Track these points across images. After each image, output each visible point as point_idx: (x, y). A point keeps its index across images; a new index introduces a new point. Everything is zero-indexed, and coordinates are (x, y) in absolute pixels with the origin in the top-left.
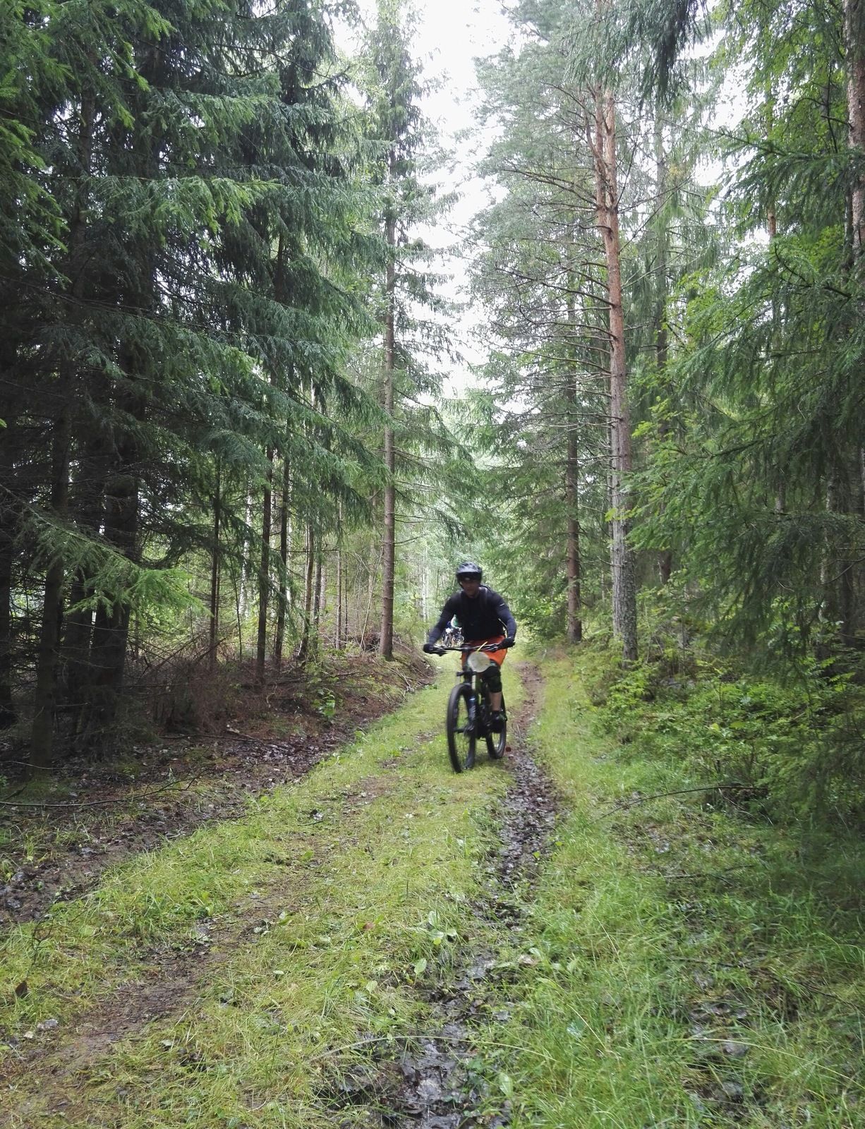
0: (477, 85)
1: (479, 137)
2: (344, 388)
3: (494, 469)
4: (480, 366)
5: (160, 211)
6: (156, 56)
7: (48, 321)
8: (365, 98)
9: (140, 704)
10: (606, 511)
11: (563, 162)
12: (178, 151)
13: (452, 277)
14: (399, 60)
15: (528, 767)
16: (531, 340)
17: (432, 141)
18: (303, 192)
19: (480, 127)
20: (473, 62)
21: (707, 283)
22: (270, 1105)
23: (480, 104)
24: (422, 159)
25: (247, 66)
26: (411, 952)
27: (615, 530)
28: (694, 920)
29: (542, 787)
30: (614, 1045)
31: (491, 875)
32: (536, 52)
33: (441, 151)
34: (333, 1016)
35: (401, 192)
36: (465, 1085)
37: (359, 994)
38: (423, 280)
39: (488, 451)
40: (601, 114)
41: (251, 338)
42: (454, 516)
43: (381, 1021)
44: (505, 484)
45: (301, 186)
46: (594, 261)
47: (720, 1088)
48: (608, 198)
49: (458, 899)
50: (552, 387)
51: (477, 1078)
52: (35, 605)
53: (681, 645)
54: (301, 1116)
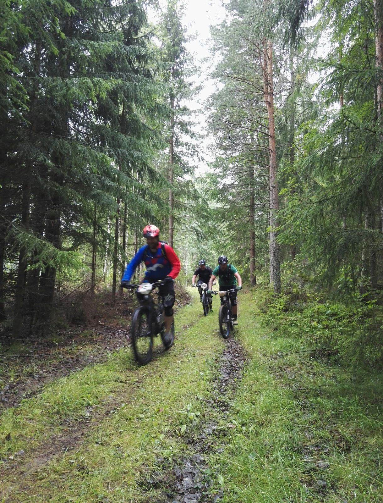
0: (211, 38)
1: (212, 61)
2: (151, 172)
3: (217, 209)
4: (212, 163)
5: (70, 93)
6: (69, 23)
7: (20, 141)
8: (161, 43)
9: (61, 312)
10: (267, 227)
11: (249, 72)
12: (78, 66)
13: (199, 123)
14: (176, 26)
15: (232, 340)
16: (234, 151)
17: (191, 63)
18: (133, 85)
19: (212, 56)
20: (209, 28)
21: (312, 127)
22: (118, 489)
23: (212, 46)
24: (186, 70)
25: (109, 28)
26: (180, 422)
27: (271, 236)
28: (305, 408)
29: (238, 350)
30: (269, 463)
31: (215, 388)
32: (237, 23)
33: (195, 67)
34: (145, 449)
35: (177, 85)
36: (203, 480)
37: (156, 440)
38: (187, 125)
39: (215, 201)
40: (266, 51)
41: (110, 149)
42: (200, 229)
43: (166, 452)
44: (223, 215)
45: (133, 82)
46: (262, 116)
47: (316, 482)
48: (269, 89)
49: (200, 398)
50: (243, 172)
51: (208, 477)
52: (14, 267)
53: (300, 287)
54: (131, 494)
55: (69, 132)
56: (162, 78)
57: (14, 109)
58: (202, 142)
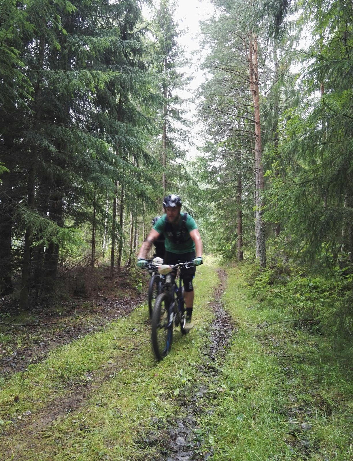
0: (200, 32)
1: (201, 53)
2: (146, 156)
3: (207, 190)
4: (202, 147)
5: (71, 84)
6: (70, 21)
7: (26, 129)
8: (155, 37)
9: (64, 285)
10: (253, 207)
11: (236, 63)
12: (78, 60)
13: (190, 111)
14: (169, 22)
15: (221, 311)
16: (222, 137)
17: (182, 55)
18: (129, 76)
19: (202, 49)
20: (199, 23)
21: (295, 113)
22: (117, 446)
23: (202, 40)
24: (178, 62)
25: (107, 25)
26: (173, 386)
27: (257, 215)
28: (289, 374)
29: (227, 319)
30: (256, 424)
31: (205, 355)
32: (225, 19)
33: (186, 59)
34: (141, 411)
35: (169, 76)
36: (195, 440)
37: (152, 402)
38: (178, 112)
39: (205, 182)
40: (252, 44)
41: (108, 136)
42: (191, 209)
43: (161, 414)
44: (212, 195)
45: (129, 74)
46: (248, 104)
47: (300, 443)
48: (254, 79)
49: (192, 364)
50: (231, 156)
51: (200, 437)
52: (21, 244)
53: (284, 262)
54: (129, 451)
55: (70, 120)
56: (155, 70)
57: (20, 99)
58: (193, 129)
